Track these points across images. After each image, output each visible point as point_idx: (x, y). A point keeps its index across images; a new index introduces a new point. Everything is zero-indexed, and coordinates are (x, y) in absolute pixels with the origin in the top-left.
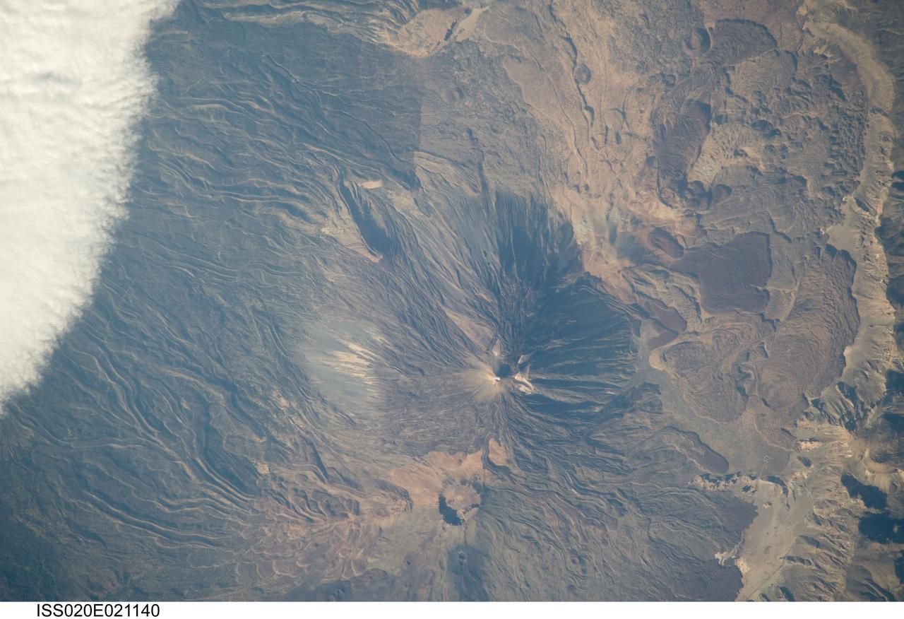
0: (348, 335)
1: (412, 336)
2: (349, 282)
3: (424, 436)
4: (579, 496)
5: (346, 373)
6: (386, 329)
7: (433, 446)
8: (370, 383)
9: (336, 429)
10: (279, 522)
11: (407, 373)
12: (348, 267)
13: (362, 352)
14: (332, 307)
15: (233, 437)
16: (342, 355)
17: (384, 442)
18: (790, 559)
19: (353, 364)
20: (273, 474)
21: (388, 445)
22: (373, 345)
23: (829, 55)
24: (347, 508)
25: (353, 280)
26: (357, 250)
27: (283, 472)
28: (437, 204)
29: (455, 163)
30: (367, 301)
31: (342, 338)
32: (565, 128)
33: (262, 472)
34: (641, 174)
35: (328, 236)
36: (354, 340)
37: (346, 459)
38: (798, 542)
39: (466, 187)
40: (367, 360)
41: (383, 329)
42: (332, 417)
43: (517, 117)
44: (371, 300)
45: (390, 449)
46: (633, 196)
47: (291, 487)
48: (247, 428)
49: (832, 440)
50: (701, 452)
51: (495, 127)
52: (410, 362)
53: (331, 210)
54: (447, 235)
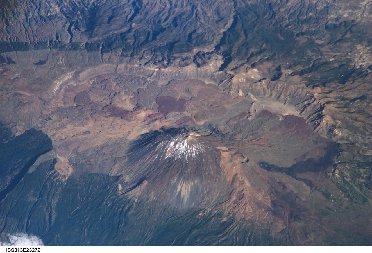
0: (175, 191)
1: (174, 166)
2: (155, 191)
3: (213, 167)
4: (246, 140)
5: (189, 193)
6: (172, 177)
7: (218, 165)
8: (192, 183)
9: (211, 198)
10: (245, 214)
11: (188, 168)
12: (149, 192)
13: (181, 185)
14: (165, 198)
15: (211, 227)
16: (183, 194)
17: (216, 181)
18: (285, 103)
19: (185, 189)
20: (227, 216)
21: (217, 180)
22: (178, 181)
23: (93, 81)
24: (241, 194)
25: (154, 189)
26: (143, 189)
27: (226, 213)
28: (129, 169)
29: (115, 164)
30: (162, 184)
31: (176, 193)
32: (106, 137)
33: (226, 219)
34: (126, 119)
35: (138, 200)
36: (177, 189)
37: (223, 195)
38: (279, 101)
39: (124, 161)
40: (183, 183)
41: (172, 178)
42: (207, 199)
43: (100, 149)
44: (161, 183)
45: (219, 179)
46: (134, 122)
47: (232, 210)
48: (208, 223)
49: (238, 85)
50: (238, 117)
51: (103, 154)
52: (184, 167)
53: (128, 198)
54: (140, 163)
